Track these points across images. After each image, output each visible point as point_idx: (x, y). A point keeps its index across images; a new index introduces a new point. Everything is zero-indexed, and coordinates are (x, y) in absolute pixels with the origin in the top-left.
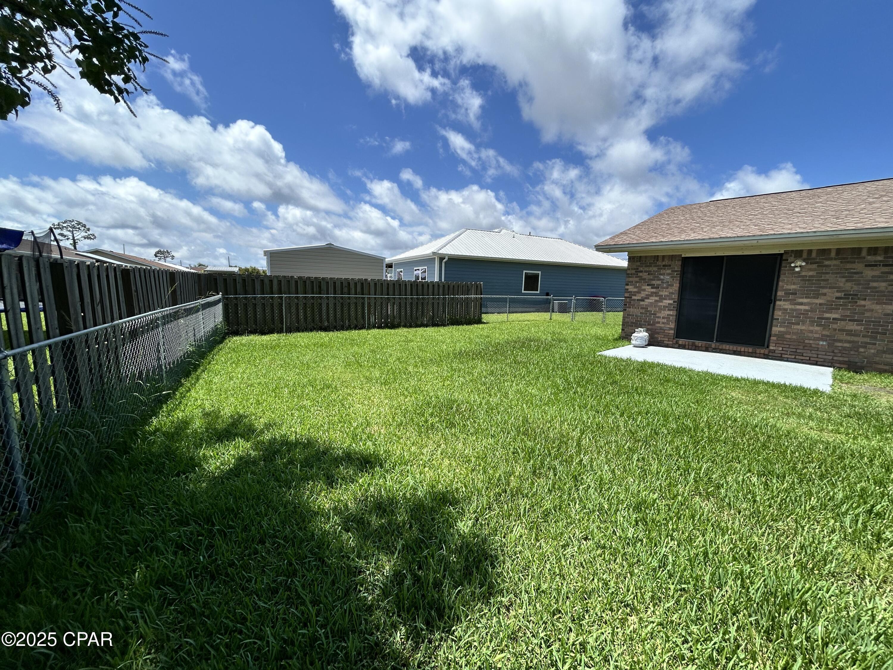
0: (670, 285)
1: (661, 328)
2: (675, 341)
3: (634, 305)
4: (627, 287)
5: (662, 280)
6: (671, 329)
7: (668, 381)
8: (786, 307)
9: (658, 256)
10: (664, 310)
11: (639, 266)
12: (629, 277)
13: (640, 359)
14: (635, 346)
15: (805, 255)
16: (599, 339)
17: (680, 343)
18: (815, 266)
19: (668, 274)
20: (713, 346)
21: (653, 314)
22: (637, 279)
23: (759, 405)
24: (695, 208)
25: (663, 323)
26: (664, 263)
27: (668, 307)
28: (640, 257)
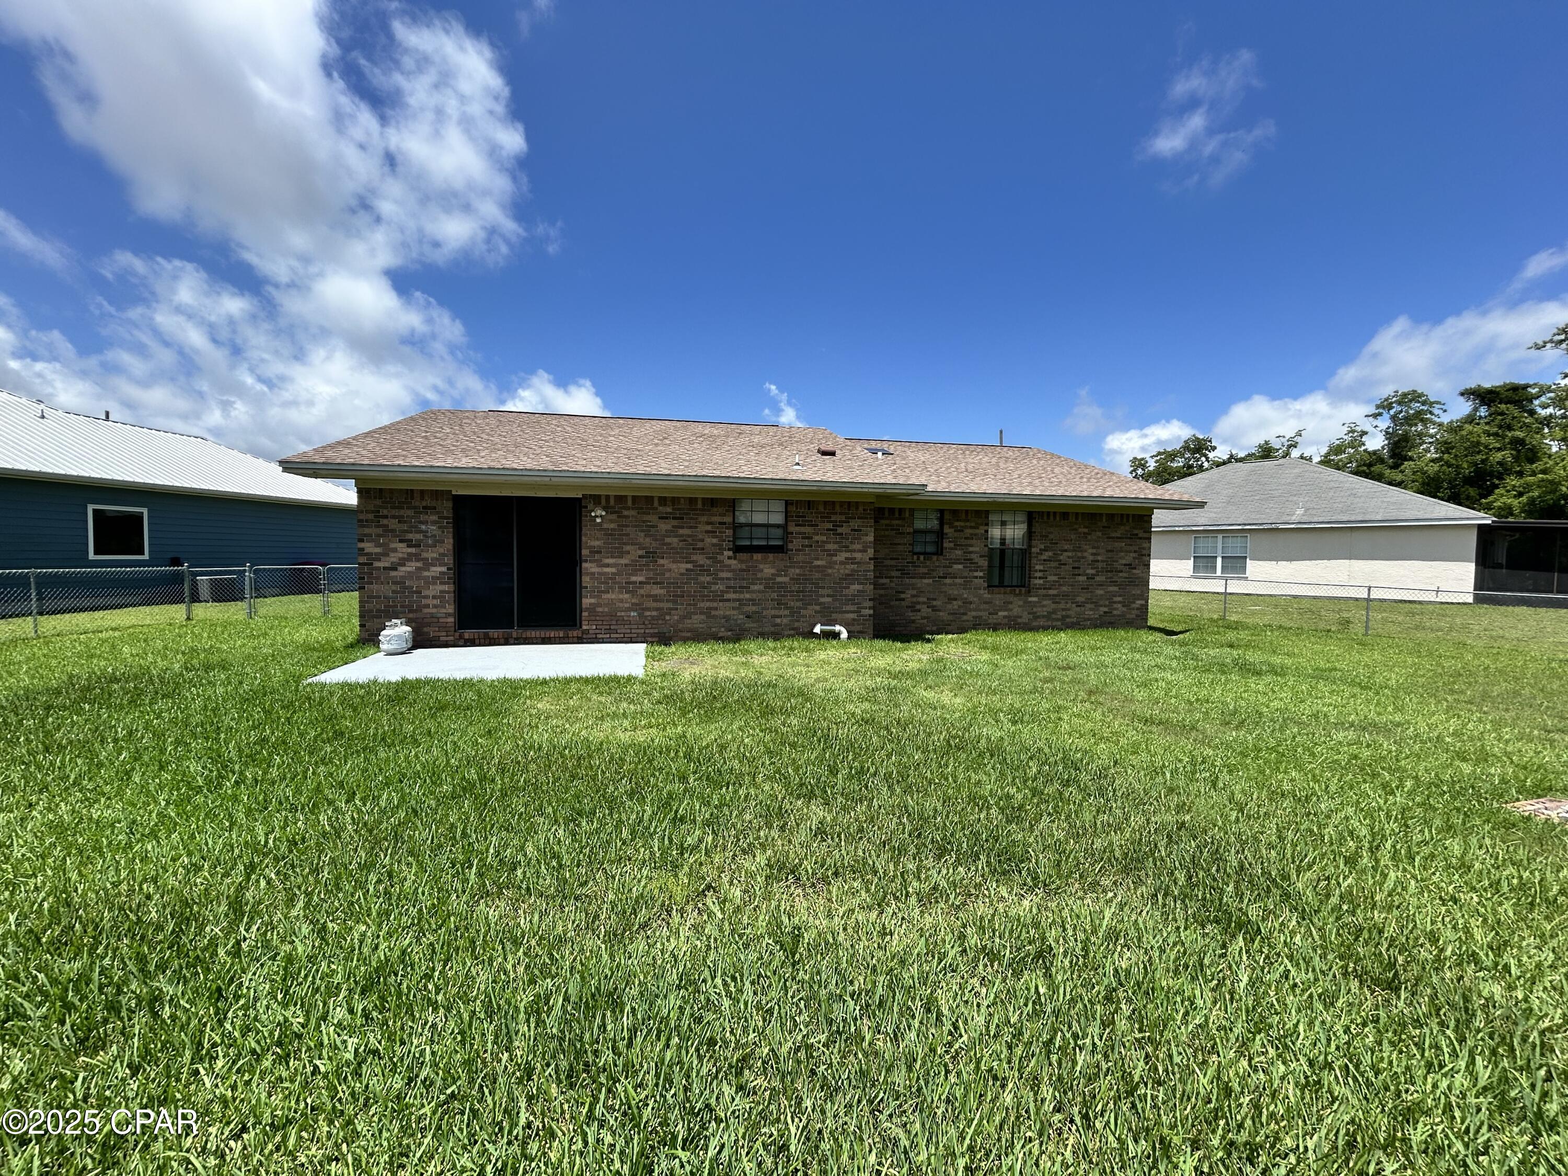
0: (438, 541)
1: (432, 616)
2: (457, 634)
3: (378, 578)
4: (361, 545)
5: (424, 532)
6: (449, 615)
7: (443, 708)
8: (593, 570)
9: (412, 491)
10: (435, 584)
11: (380, 507)
12: (364, 526)
13: (395, 677)
14: (390, 654)
15: (603, 501)
16: (314, 649)
17: (466, 636)
18: (614, 517)
19: (434, 523)
20: (514, 635)
21: (416, 592)
22: (380, 531)
23: (570, 715)
24: (468, 418)
25: (435, 606)
26: (424, 504)
27: (438, 579)
28: (381, 490)
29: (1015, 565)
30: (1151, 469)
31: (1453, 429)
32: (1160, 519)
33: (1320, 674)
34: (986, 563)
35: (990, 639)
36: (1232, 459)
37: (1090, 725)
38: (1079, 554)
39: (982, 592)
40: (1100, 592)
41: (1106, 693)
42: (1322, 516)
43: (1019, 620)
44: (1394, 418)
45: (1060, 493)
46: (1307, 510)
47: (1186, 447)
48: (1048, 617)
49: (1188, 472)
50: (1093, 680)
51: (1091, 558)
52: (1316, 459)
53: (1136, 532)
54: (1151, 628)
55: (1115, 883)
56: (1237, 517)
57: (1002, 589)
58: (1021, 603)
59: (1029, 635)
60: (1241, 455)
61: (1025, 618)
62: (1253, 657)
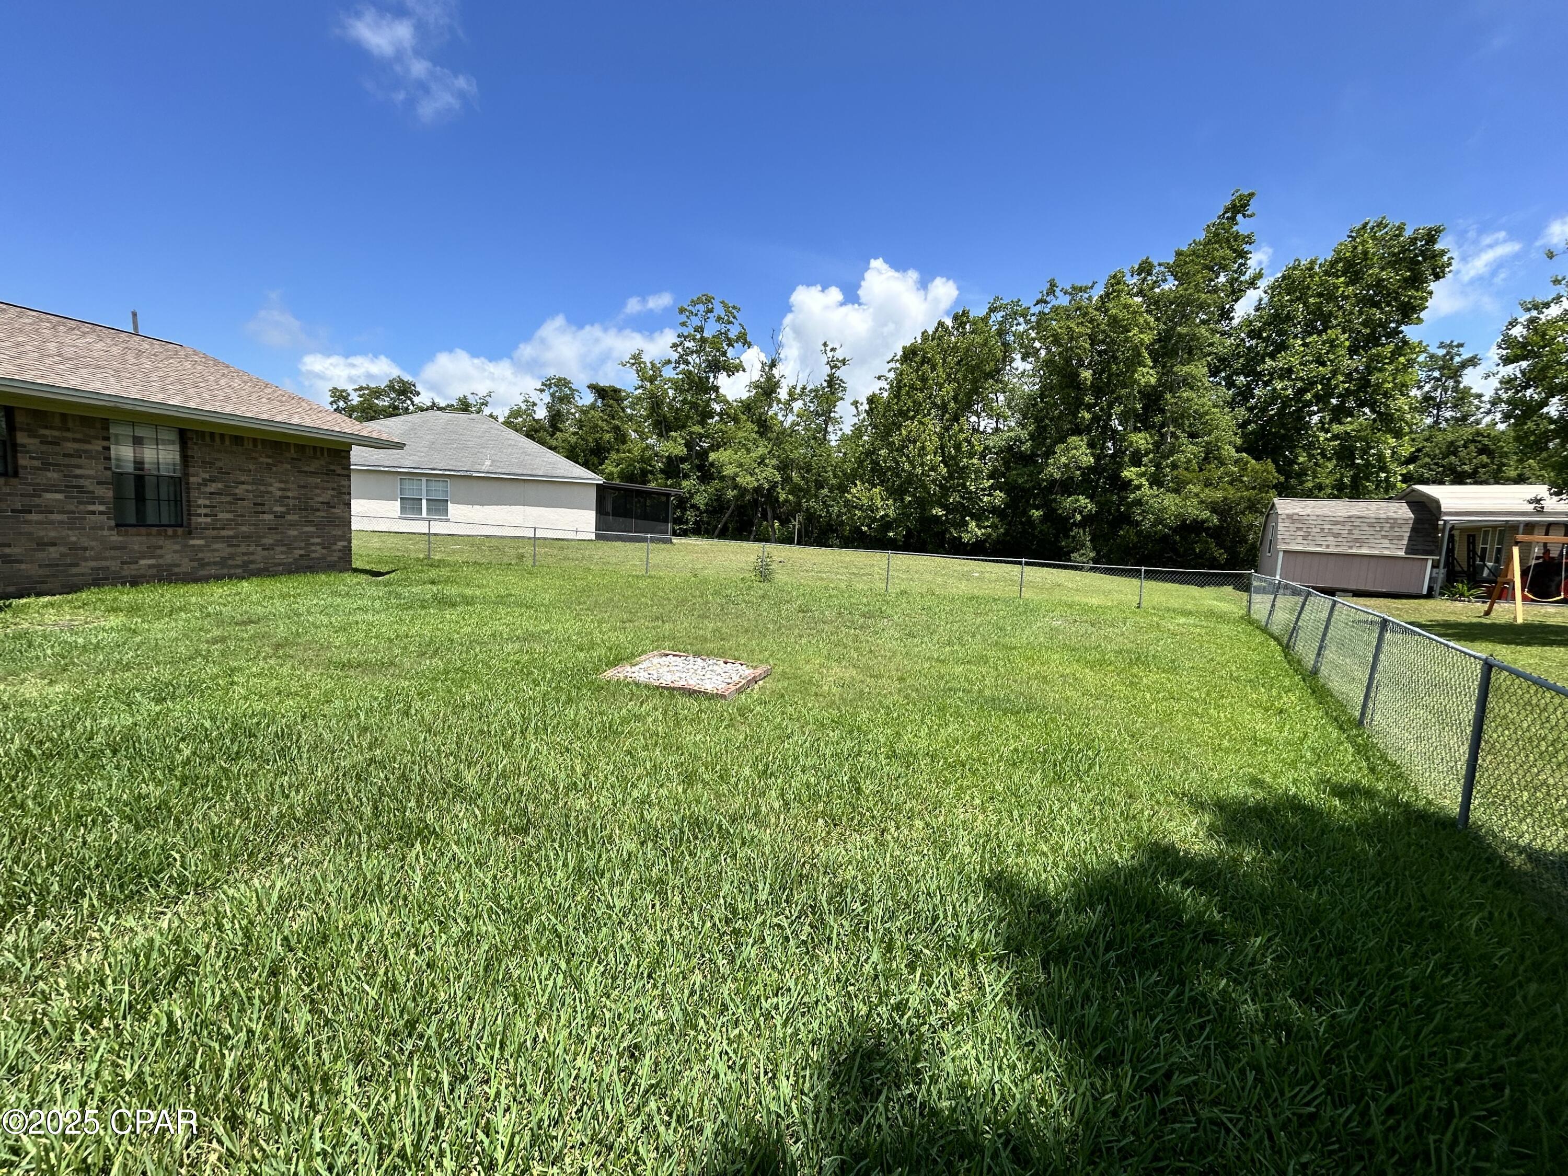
29: (164, 496)
30: (355, 403)
31: (584, 412)
32: (359, 455)
33: (501, 600)
34: (110, 494)
35: (125, 598)
36: (433, 407)
37: (274, 683)
38: (262, 488)
39: (106, 533)
40: (293, 533)
41: (298, 644)
42: (504, 468)
43: (176, 570)
44: (552, 395)
45: (227, 410)
46: (493, 461)
47: (391, 387)
48: (223, 562)
49: (393, 412)
50: (281, 631)
51: (279, 493)
52: (501, 419)
53: (332, 467)
54: (356, 570)
55: (295, 846)
56: (440, 462)
57: (143, 530)
58: (177, 547)
59: (194, 588)
60: (443, 405)
61: (186, 566)
62: (451, 591)
